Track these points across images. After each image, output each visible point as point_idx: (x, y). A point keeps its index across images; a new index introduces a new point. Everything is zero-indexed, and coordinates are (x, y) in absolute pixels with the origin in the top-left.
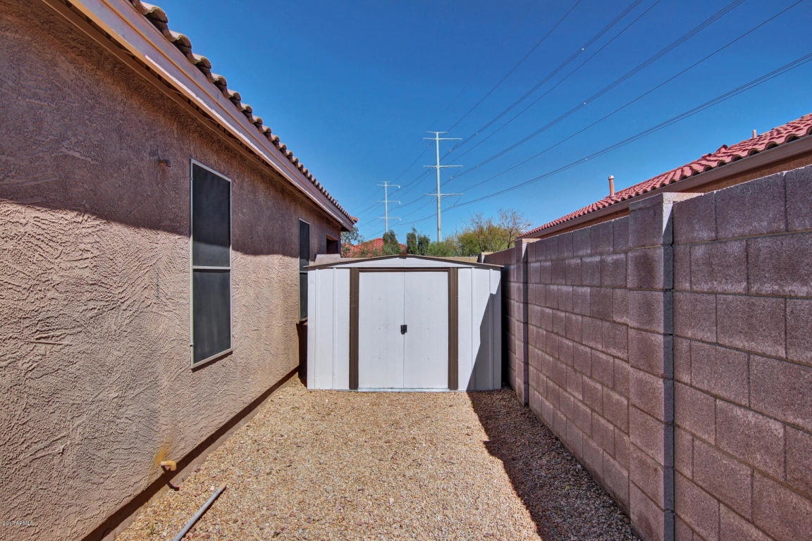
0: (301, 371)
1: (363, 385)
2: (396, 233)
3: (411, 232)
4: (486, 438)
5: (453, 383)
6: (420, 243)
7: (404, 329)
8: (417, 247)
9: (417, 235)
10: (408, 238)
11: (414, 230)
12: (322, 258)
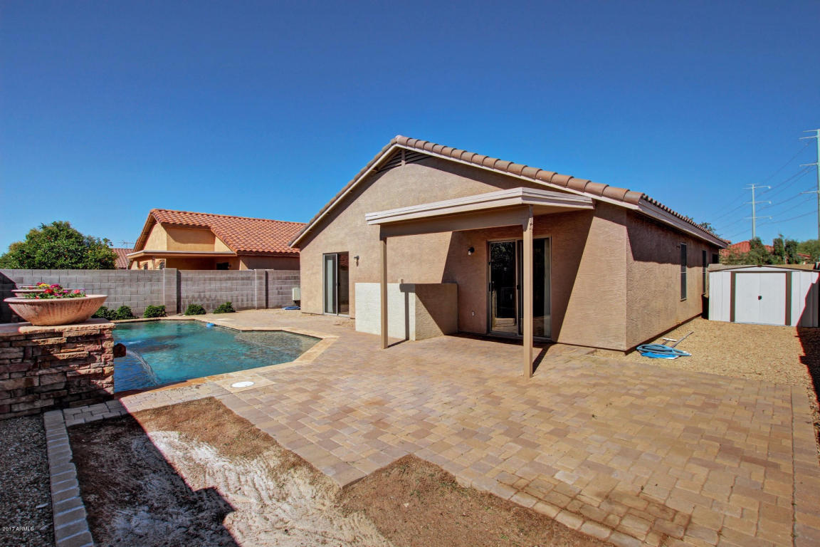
0: (705, 314)
1: (737, 320)
2: (761, 239)
3: (778, 237)
4: (803, 354)
5: (788, 322)
6: (788, 246)
7: (760, 298)
8: (783, 249)
9: (784, 240)
10: (775, 243)
11: (781, 236)
12: (712, 266)
